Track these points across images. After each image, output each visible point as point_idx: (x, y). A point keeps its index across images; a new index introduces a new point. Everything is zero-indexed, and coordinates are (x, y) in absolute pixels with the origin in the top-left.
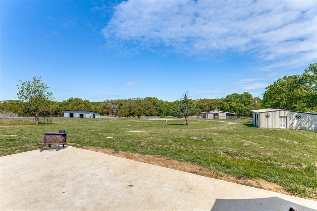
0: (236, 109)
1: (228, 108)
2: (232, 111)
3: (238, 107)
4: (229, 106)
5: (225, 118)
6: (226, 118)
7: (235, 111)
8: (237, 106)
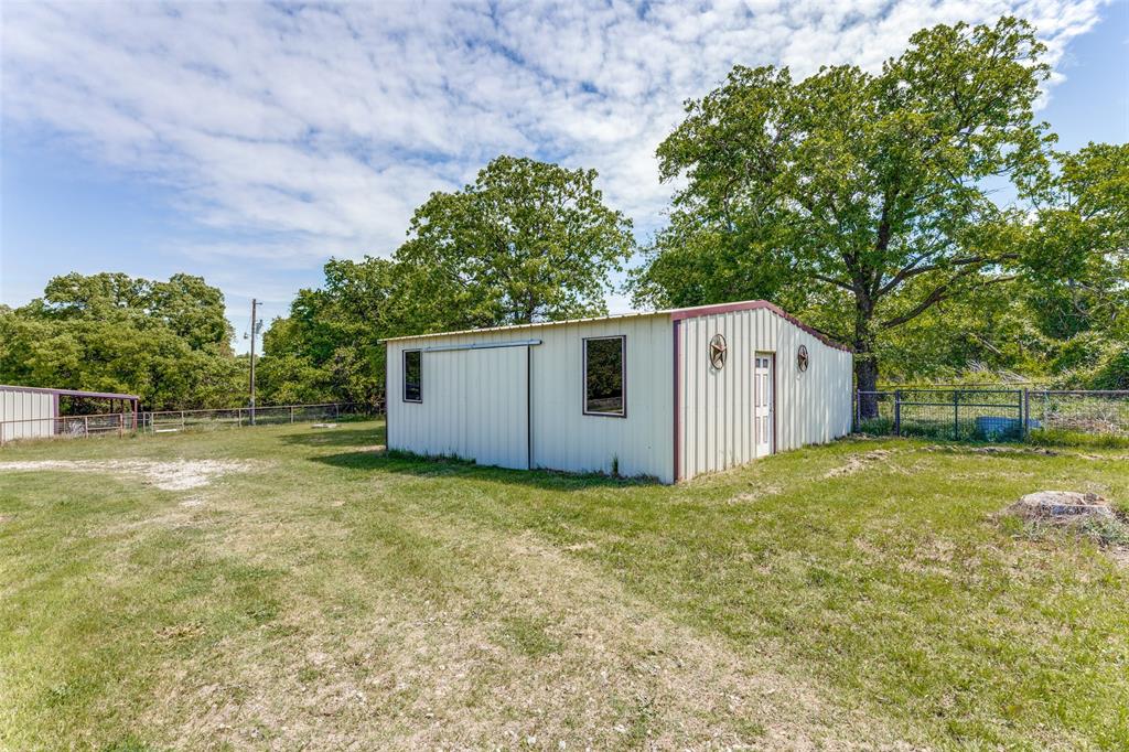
0: (136, 363)
1: (73, 360)
2: (107, 380)
3: (154, 353)
4: (75, 347)
5: (46, 430)
6: (59, 431)
7: (126, 375)
8: (145, 346)
